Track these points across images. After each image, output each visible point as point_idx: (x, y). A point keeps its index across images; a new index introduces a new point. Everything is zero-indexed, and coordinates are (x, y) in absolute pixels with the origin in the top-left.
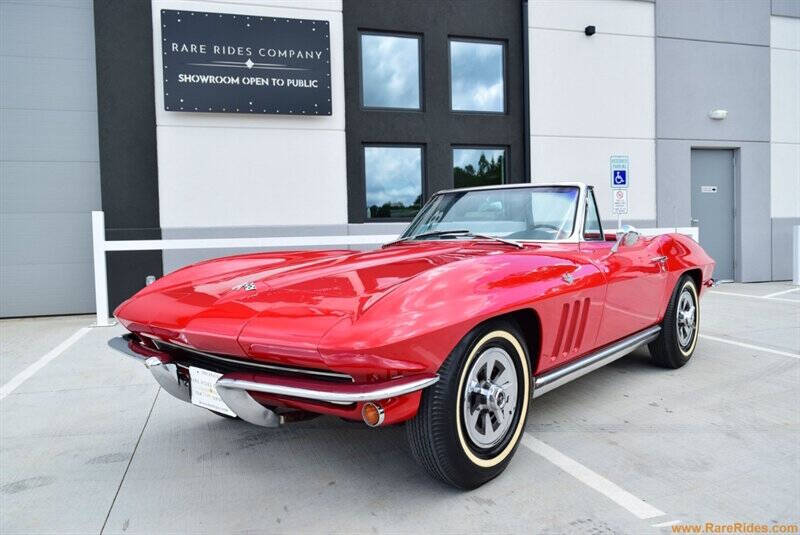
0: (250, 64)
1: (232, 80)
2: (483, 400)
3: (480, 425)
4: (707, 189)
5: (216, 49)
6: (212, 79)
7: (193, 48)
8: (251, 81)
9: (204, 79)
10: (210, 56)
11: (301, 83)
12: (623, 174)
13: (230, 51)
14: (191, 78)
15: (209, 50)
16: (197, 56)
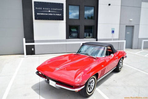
0: (49, 11)
1: (46, 14)
2: (90, 86)
3: (89, 89)
4: (128, 33)
5: (44, 9)
6: (43, 14)
7: (40, 8)
8: (50, 14)
9: (41, 14)
10: (42, 10)
11: (58, 15)
12: (113, 31)
13: (46, 9)
14: (39, 14)
15: (42, 8)
16: (40, 10)
